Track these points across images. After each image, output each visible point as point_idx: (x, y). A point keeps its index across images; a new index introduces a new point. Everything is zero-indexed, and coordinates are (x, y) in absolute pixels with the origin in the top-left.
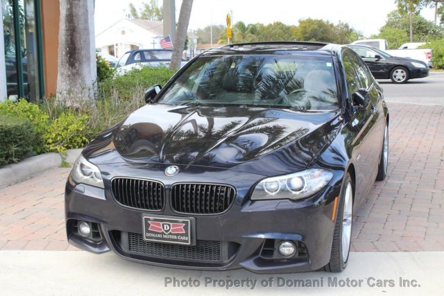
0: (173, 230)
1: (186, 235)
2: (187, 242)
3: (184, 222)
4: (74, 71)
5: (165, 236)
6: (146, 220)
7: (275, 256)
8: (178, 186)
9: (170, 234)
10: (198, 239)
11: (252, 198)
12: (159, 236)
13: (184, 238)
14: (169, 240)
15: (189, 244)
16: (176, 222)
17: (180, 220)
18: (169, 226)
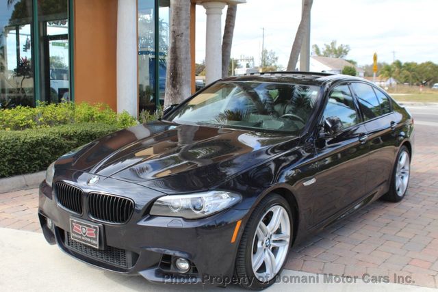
0: (89, 234)
1: (96, 239)
2: (96, 245)
3: (94, 228)
4: (176, 91)
5: (83, 238)
6: (72, 221)
7: (172, 270)
8: (93, 194)
9: (86, 236)
11: (151, 213)
12: (80, 237)
13: (94, 242)
14: (85, 241)
15: (97, 248)
16: (90, 226)
17: (92, 226)
18: (85, 230)
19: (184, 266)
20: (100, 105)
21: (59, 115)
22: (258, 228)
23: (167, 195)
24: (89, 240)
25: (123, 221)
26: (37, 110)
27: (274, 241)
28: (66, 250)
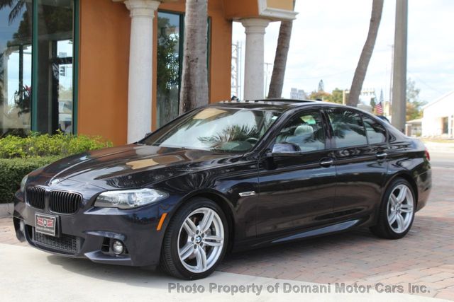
0: (48, 225)
1: (52, 228)
2: (53, 233)
3: (53, 219)
5: (45, 229)
6: (37, 216)
7: (110, 252)
8: (53, 192)
10: (63, 232)
11: (95, 205)
12: (42, 229)
13: (52, 231)
14: (45, 231)
15: (54, 235)
16: (49, 218)
17: (51, 217)
18: (45, 222)
19: (119, 248)
20: (99, 137)
21: (51, 145)
22: (184, 223)
23: (108, 190)
24: (48, 230)
25: (74, 212)
26: (28, 140)
27: (206, 240)
28: (32, 244)
